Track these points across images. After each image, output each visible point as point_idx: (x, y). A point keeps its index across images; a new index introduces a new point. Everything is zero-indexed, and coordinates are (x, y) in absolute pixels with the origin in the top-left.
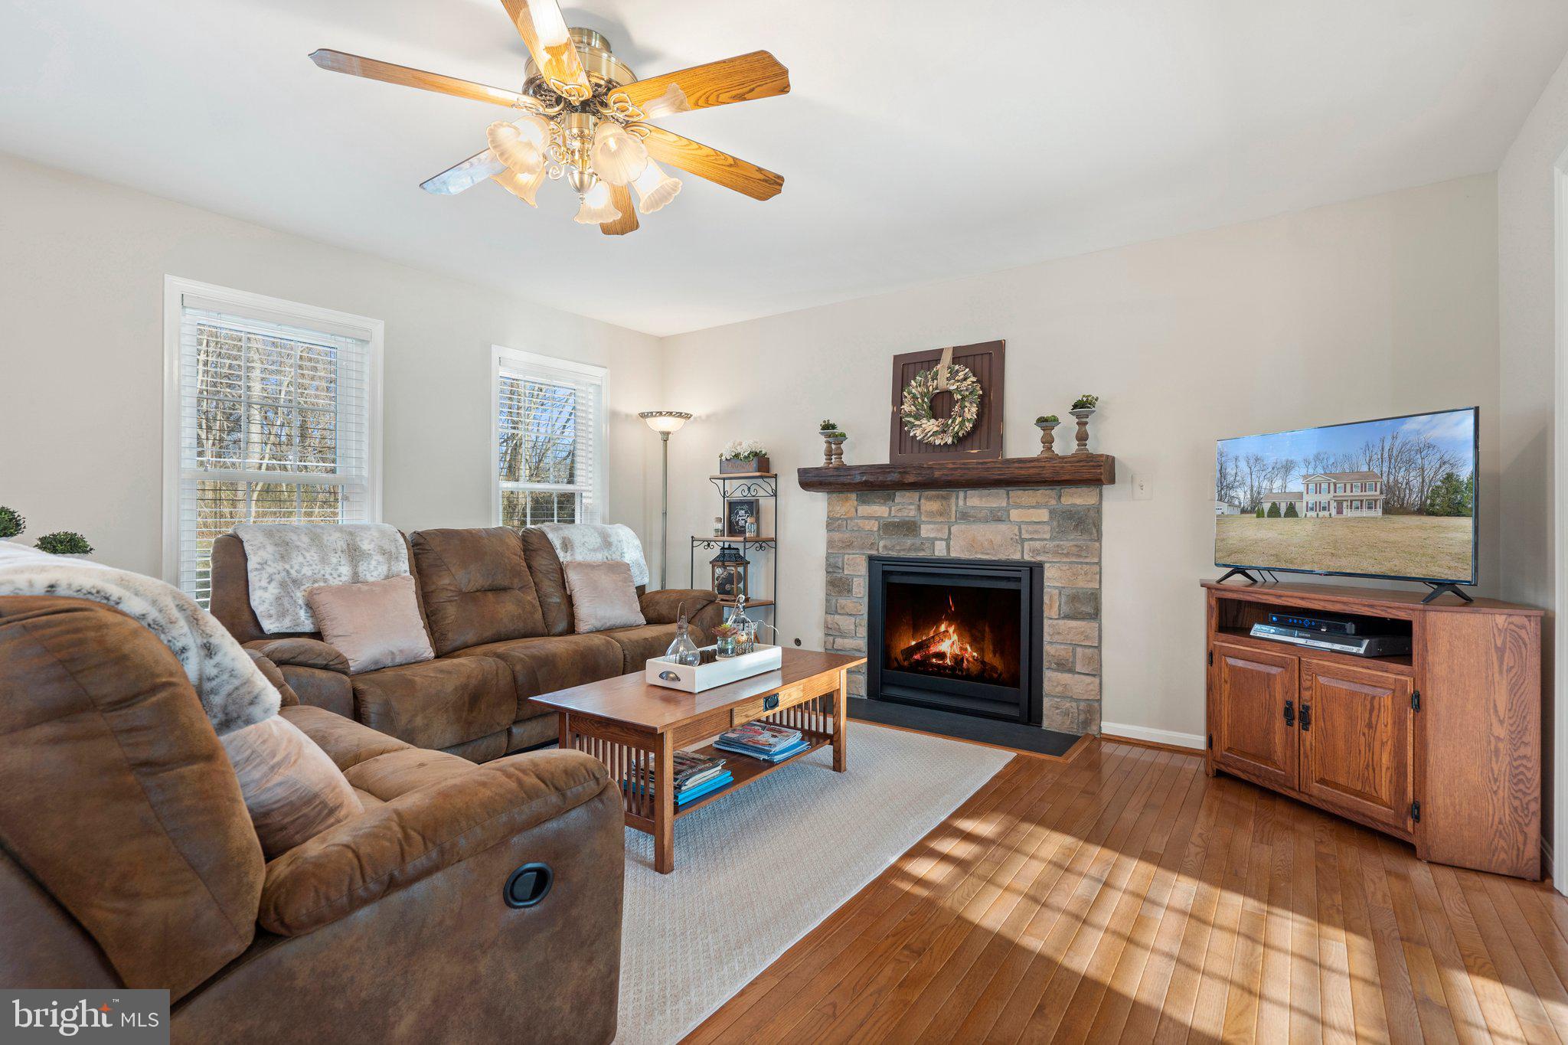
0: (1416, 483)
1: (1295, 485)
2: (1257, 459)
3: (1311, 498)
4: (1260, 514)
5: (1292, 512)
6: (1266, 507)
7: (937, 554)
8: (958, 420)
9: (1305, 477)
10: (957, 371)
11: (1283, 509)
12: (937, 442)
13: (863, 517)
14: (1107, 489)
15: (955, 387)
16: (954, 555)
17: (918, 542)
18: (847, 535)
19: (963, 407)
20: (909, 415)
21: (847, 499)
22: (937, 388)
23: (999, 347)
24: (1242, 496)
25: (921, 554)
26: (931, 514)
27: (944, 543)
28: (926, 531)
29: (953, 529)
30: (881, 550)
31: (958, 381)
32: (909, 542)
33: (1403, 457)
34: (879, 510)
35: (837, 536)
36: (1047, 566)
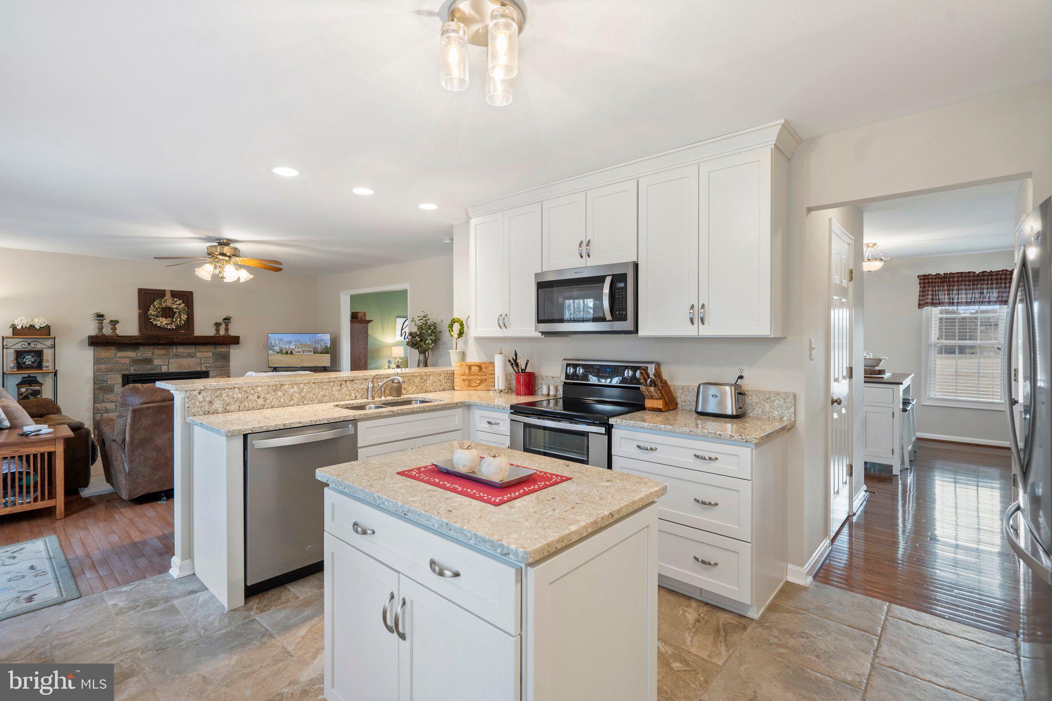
0: (320, 347)
1: (292, 347)
2: (281, 340)
3: (297, 350)
4: (283, 354)
5: (291, 353)
6: (284, 352)
7: (163, 371)
8: (178, 320)
9: (295, 345)
10: (176, 301)
11: (289, 352)
12: (169, 327)
13: (120, 357)
14: (232, 346)
15: (175, 306)
16: (171, 371)
17: (153, 367)
18: (110, 366)
19: (180, 315)
20: (154, 315)
21: (109, 349)
22: (165, 306)
23: (191, 293)
24: (277, 349)
25: (154, 372)
26: (160, 355)
27: (167, 366)
28: (156, 362)
29: (171, 361)
30: (132, 371)
31: (177, 305)
32: (149, 367)
33: (317, 342)
34: (132, 354)
35: (103, 366)
36: (211, 372)
